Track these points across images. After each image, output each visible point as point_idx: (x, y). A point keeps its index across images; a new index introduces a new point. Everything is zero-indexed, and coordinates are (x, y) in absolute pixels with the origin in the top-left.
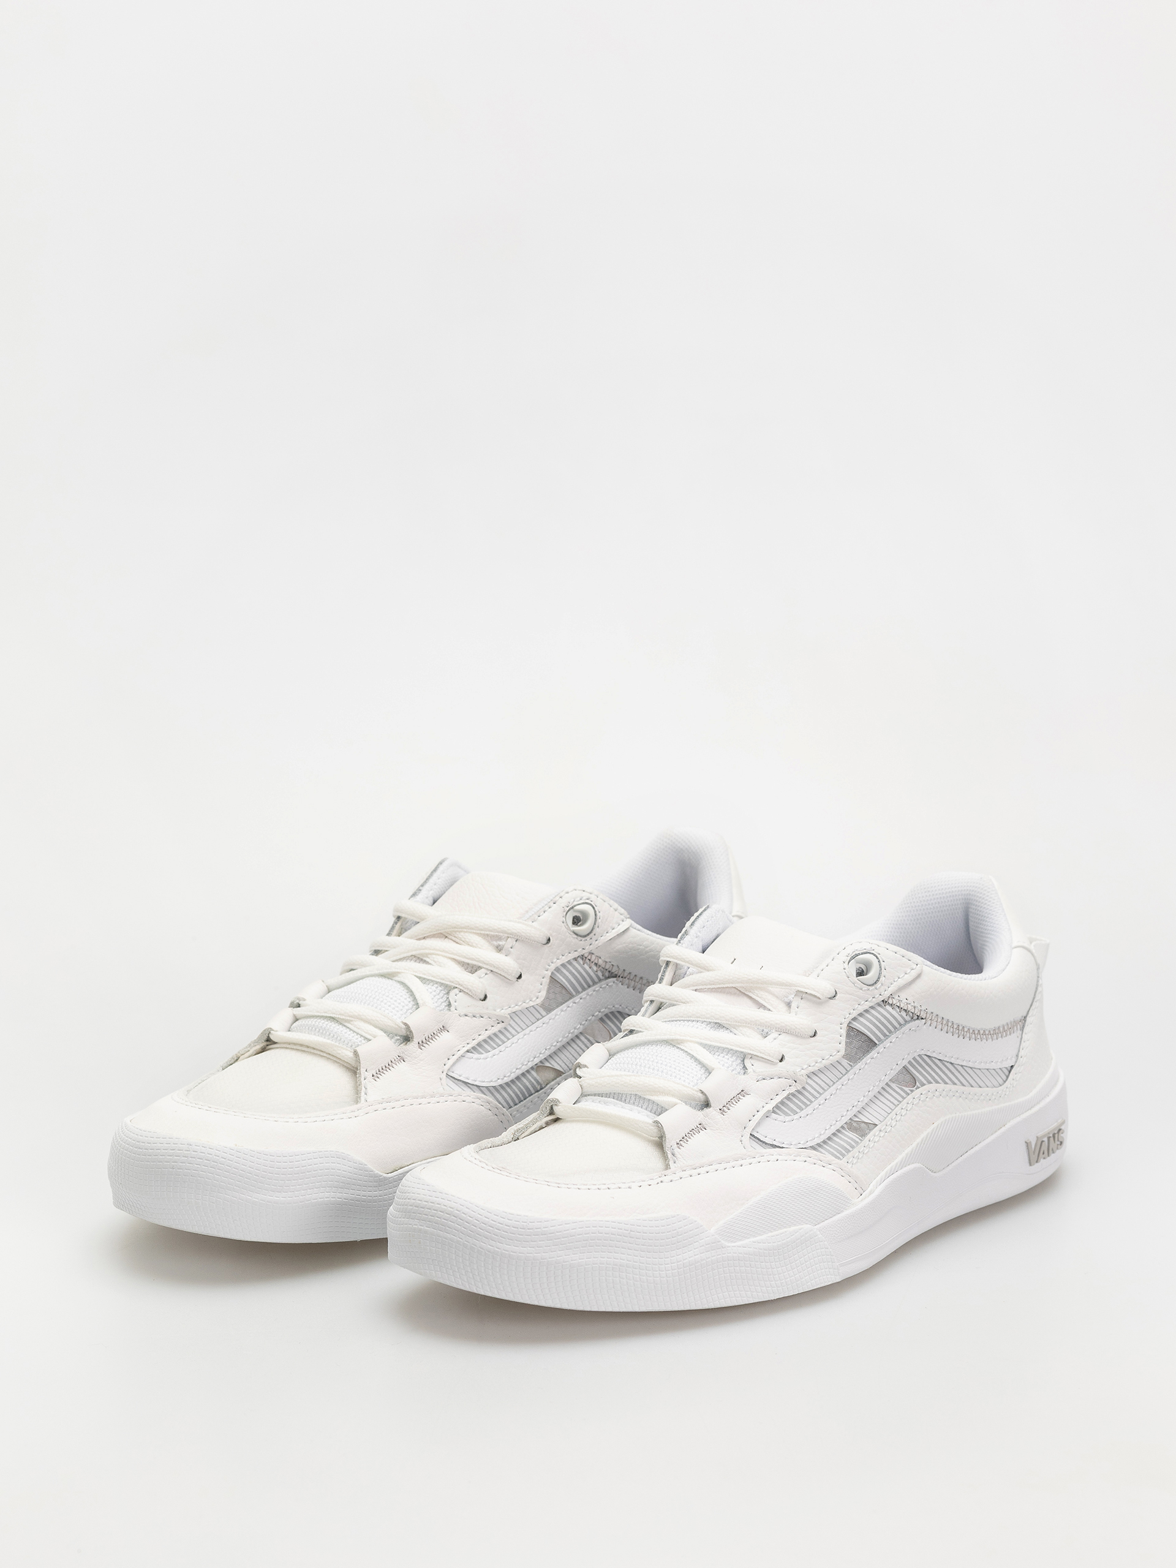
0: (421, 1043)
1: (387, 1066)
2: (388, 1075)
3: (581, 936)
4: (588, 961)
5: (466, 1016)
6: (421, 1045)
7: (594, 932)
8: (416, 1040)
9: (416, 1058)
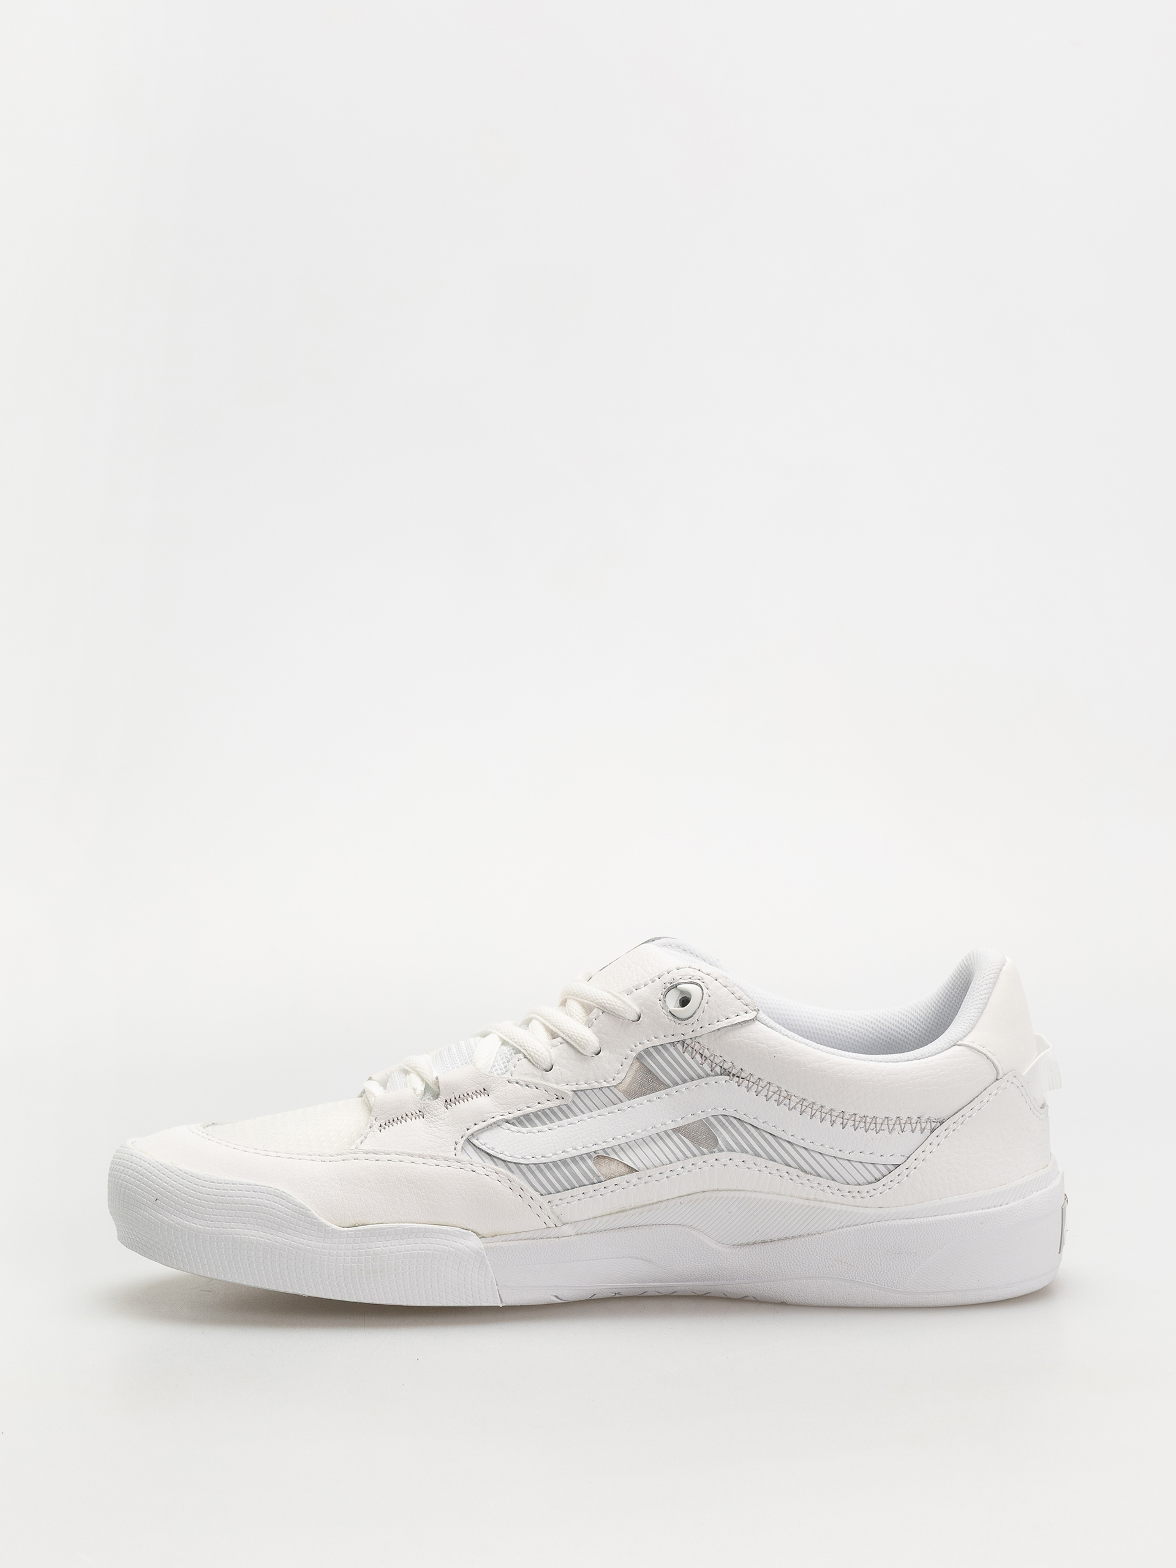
0: (449, 1101)
1: (400, 1118)
2: (397, 1127)
3: (678, 1018)
4: (690, 1049)
5: (517, 1083)
6: (448, 1103)
7: (696, 1016)
8: (442, 1098)
9: (436, 1116)
